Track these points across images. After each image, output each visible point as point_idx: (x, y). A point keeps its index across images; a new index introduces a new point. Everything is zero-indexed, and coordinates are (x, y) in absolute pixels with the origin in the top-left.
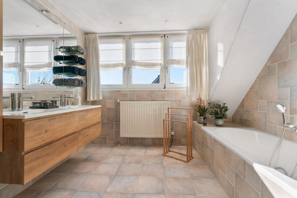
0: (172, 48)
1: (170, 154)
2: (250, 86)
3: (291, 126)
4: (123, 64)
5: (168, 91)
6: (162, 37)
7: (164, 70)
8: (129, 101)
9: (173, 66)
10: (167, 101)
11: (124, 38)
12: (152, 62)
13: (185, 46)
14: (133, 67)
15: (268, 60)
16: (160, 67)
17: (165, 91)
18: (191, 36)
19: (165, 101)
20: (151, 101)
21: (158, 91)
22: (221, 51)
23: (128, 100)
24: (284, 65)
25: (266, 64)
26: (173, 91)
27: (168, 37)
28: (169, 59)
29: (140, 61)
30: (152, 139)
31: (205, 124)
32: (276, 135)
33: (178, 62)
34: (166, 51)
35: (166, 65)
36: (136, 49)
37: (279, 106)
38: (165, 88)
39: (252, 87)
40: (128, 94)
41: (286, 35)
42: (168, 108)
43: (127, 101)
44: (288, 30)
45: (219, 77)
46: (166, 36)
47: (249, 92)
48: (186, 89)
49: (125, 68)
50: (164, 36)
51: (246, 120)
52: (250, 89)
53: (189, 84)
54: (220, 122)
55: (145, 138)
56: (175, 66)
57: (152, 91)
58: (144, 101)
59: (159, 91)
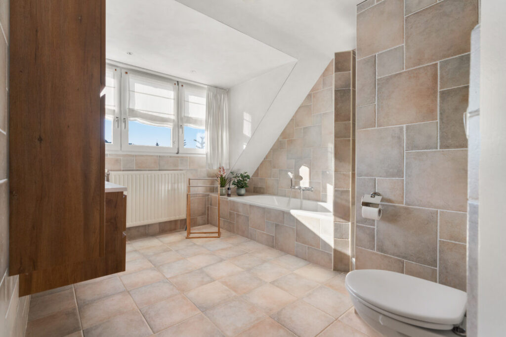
0: (188, 102)
1: (191, 235)
2: (264, 156)
3: (297, 187)
4: (114, 111)
5: (182, 157)
6: (175, 84)
7: (177, 129)
8: (123, 171)
9: (189, 125)
10: (180, 170)
11: (116, 70)
12: (161, 115)
13: (205, 104)
14: (132, 119)
15: (280, 136)
16: (172, 124)
17: (178, 157)
18: (212, 94)
19: (178, 170)
20: (159, 170)
21: (168, 156)
22: (247, 121)
23: (122, 169)
24: (291, 142)
25: (278, 139)
26: (187, 157)
27: (182, 86)
28: (184, 116)
29: (144, 112)
30: (160, 223)
31: (229, 195)
32: (285, 196)
33: (195, 121)
34: (180, 104)
35: (180, 124)
36: (137, 92)
37: (289, 173)
38: (178, 153)
39: (267, 157)
40: (121, 160)
41: (292, 120)
42: (189, 179)
43: (120, 171)
44: (293, 117)
45: (245, 147)
46: (180, 84)
47: (263, 161)
48: (205, 156)
49: (117, 118)
50: (178, 84)
51: (260, 188)
52: (265, 159)
53: (209, 151)
54: (243, 191)
55: (149, 225)
56: (192, 126)
57: (159, 156)
58: (149, 170)
59: (170, 157)
